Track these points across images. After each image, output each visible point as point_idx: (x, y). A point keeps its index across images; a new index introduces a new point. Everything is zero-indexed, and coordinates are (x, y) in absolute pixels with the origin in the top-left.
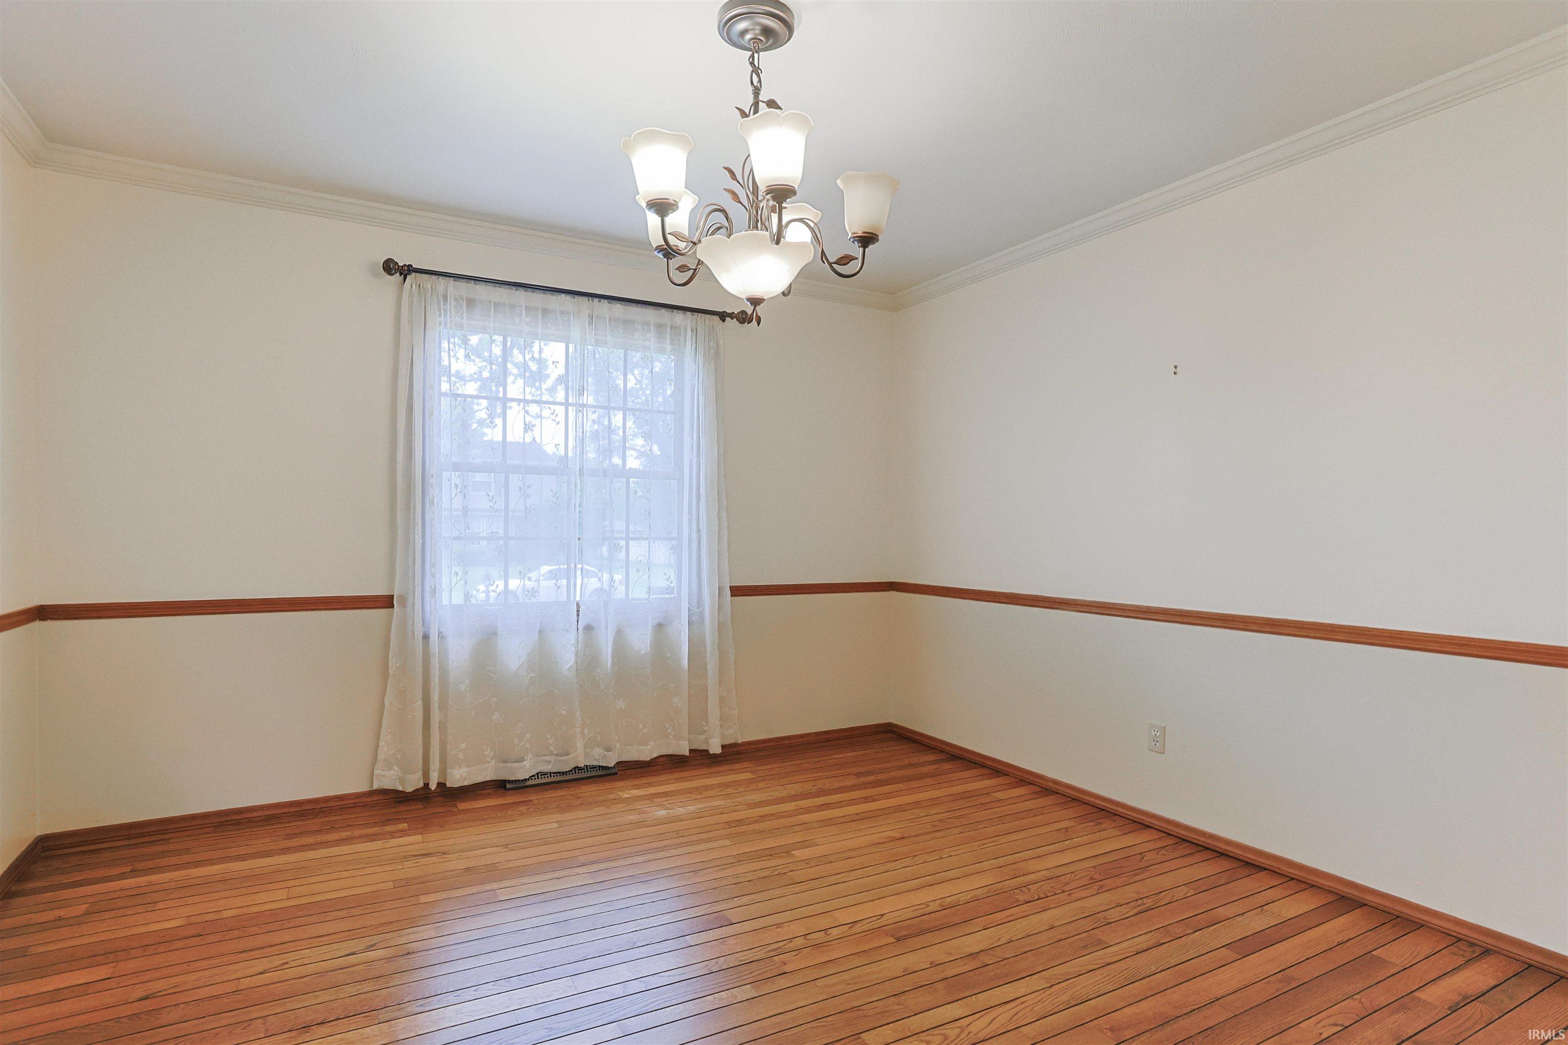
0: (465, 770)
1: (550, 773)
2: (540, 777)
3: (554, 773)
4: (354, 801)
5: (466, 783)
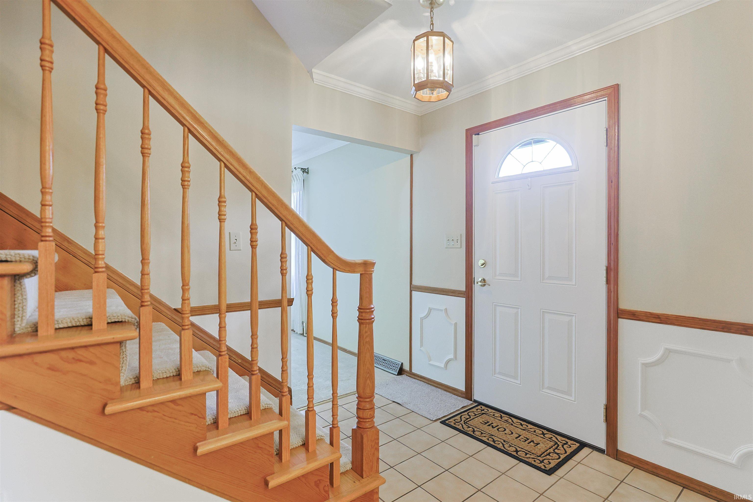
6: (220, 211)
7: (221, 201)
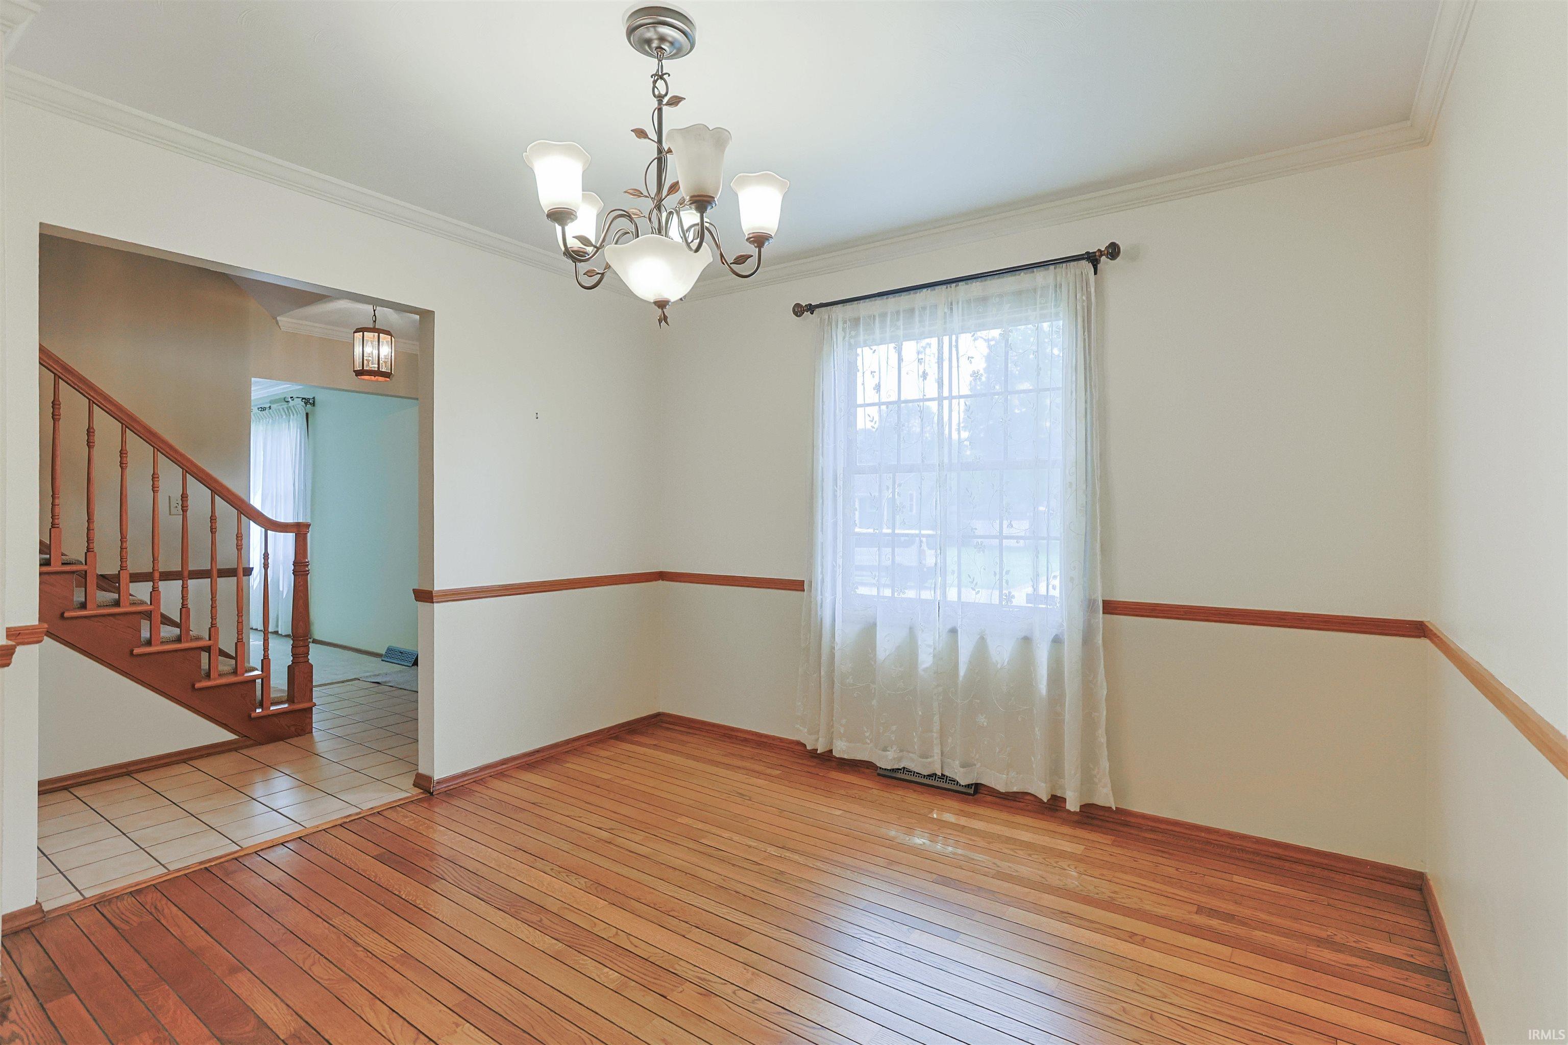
0: (845, 744)
1: (914, 772)
2: (905, 772)
3: (917, 773)
4: (787, 745)
5: (846, 757)
6: (153, 484)
7: (155, 477)
